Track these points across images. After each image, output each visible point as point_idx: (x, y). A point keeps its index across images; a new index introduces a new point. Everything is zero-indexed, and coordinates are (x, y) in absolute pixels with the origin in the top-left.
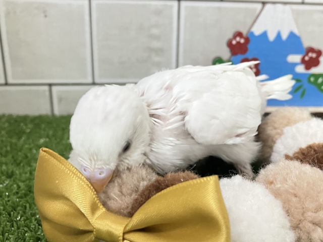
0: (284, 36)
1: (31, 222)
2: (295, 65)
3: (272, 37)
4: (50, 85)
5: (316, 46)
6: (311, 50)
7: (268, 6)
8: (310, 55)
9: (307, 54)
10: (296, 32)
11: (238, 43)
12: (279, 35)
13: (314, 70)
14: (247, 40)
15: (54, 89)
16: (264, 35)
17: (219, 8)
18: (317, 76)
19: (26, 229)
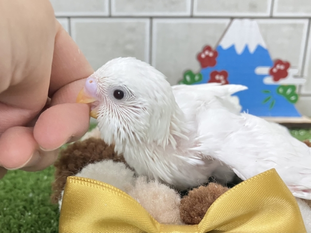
0: (252, 49)
2: (263, 76)
3: (239, 50)
5: (284, 58)
6: (279, 62)
7: (236, 21)
8: (278, 67)
9: (275, 66)
10: (264, 45)
11: (207, 57)
12: (246, 49)
13: (283, 82)
14: (216, 54)
16: (232, 48)
17: (190, 25)
18: (285, 88)
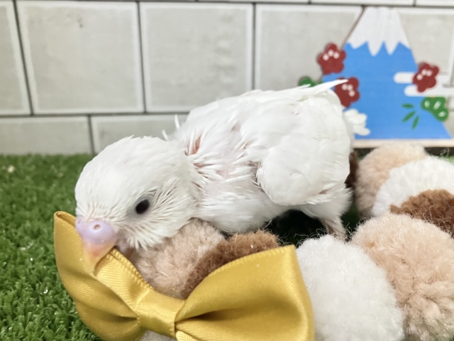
0: (391, 49)
1: (62, 297)
2: (405, 85)
3: (374, 50)
4: (89, 116)
5: (431, 61)
6: (425, 66)
7: (369, 10)
8: (424, 72)
9: (420, 72)
10: (406, 43)
11: (331, 58)
12: (383, 48)
13: (429, 93)
14: (343, 54)
15: (95, 120)
16: (365, 47)
17: (306, 14)
18: (432, 100)
19: (55, 306)
